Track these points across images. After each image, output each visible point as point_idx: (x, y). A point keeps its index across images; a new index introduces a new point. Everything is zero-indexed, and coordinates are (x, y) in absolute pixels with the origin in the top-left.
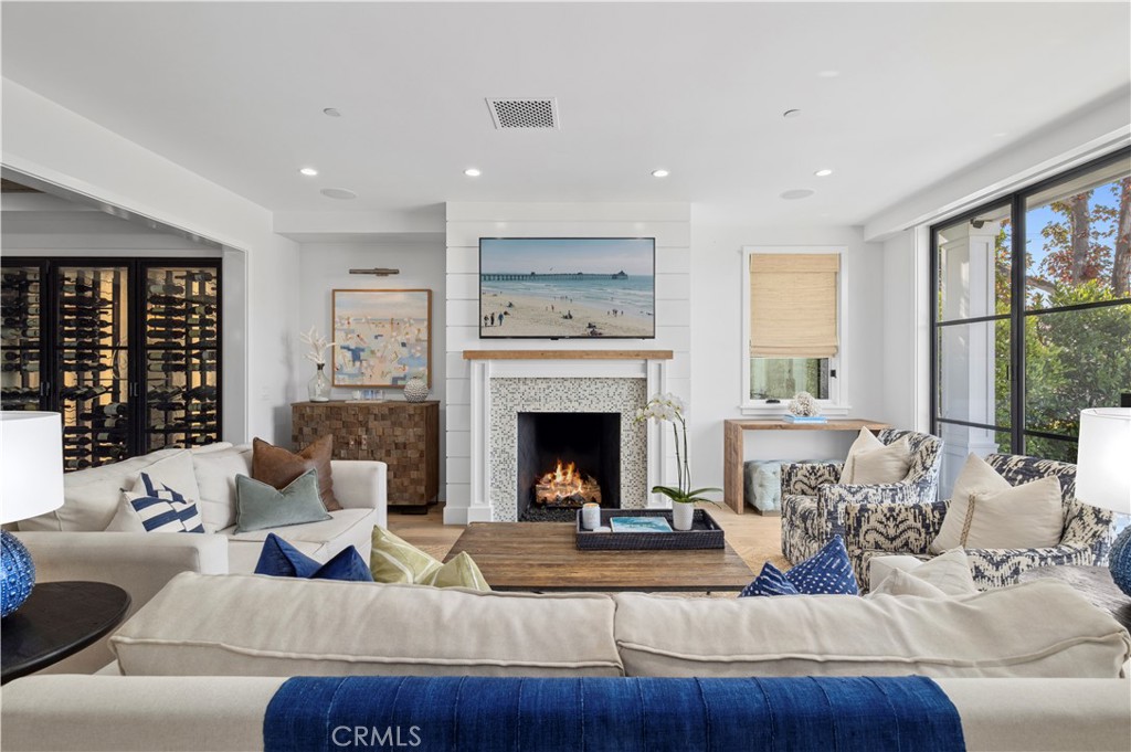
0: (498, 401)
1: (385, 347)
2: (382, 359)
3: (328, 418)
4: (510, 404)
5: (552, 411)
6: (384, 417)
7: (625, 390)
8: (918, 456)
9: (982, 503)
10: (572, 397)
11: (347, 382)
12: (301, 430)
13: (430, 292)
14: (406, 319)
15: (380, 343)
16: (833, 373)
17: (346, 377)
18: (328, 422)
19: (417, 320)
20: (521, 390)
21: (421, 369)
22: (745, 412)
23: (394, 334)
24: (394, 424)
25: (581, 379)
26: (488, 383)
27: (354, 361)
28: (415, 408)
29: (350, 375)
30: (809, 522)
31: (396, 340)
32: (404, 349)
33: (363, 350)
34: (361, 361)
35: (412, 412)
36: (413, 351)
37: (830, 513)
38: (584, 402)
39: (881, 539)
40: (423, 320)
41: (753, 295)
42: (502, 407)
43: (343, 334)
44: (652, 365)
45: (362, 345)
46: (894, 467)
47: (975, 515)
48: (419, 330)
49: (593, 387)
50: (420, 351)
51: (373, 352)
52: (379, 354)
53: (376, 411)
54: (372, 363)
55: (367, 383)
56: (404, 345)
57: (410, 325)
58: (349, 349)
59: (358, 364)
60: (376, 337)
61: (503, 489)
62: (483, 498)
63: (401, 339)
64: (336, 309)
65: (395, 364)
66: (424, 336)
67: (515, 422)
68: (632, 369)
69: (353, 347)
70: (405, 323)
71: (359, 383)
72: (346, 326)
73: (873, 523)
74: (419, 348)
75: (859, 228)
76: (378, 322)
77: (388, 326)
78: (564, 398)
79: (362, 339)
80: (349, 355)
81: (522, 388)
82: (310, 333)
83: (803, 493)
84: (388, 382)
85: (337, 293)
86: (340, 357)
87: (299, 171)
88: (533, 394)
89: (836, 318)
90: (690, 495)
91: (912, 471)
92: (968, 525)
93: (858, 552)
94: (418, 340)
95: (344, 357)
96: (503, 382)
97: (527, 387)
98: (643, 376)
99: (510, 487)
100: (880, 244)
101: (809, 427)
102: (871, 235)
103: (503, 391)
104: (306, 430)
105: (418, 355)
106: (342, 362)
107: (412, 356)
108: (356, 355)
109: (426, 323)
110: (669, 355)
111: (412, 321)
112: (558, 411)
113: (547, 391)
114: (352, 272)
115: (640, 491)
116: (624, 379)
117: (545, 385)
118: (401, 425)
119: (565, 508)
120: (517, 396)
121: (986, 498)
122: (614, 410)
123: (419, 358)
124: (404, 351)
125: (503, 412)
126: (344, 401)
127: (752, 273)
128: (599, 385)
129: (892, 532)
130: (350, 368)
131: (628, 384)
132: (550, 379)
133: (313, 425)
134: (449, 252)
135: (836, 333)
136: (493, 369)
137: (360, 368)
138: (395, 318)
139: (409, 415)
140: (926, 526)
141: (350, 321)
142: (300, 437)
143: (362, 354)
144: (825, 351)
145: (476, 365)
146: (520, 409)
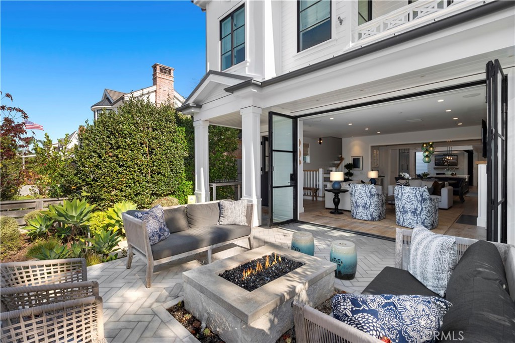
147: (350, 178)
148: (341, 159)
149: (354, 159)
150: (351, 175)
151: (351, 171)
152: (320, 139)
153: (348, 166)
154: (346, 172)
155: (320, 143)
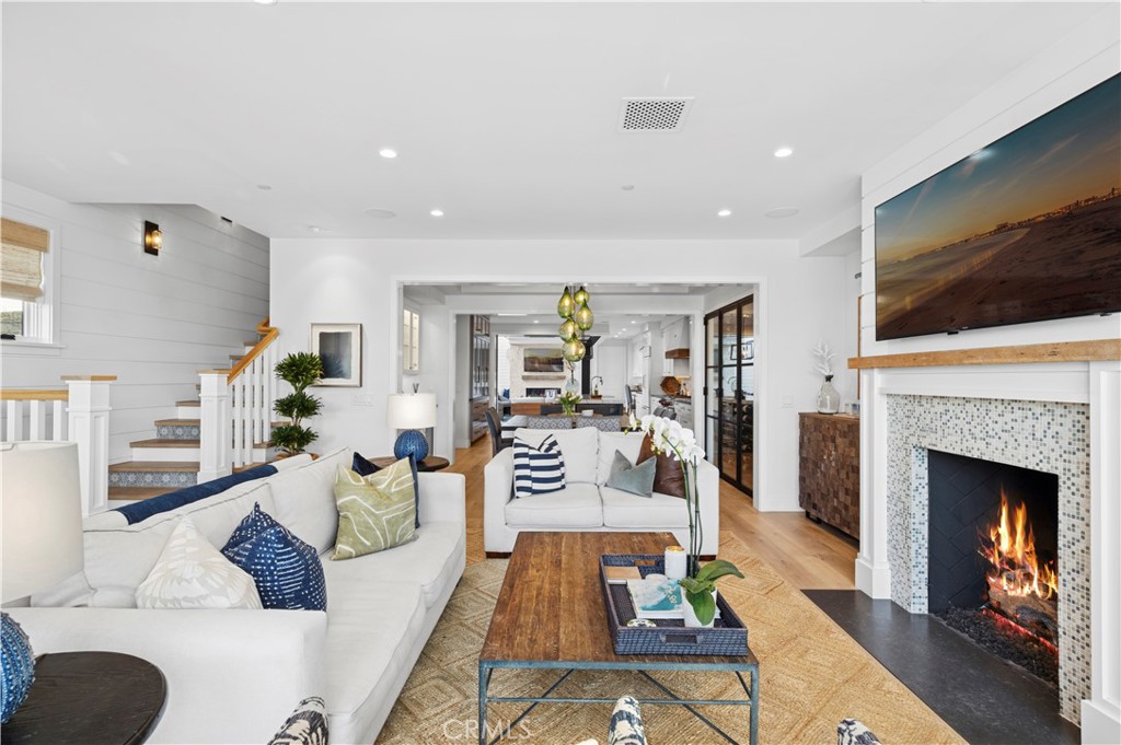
0: (894, 427)
4: (906, 433)
10: (976, 432)
12: (803, 437)
20: (917, 414)
25: (990, 401)
38: (994, 442)
42: (899, 436)
49: (1008, 416)
78: (966, 432)
81: (918, 410)
88: (929, 421)
96: (898, 400)
97: (922, 410)
98: (1082, 399)
103: (899, 413)
104: (805, 439)
113: (944, 418)
117: (941, 408)
125: (899, 443)
128: (1019, 414)
132: (948, 398)
133: (808, 435)
145: (864, 376)
146: (916, 443)
147: (305, 423)
148: (262, 333)
149: (323, 336)
150: (307, 407)
151: (308, 391)
152: (150, 228)
153: (295, 369)
154: (284, 396)
155: (151, 250)
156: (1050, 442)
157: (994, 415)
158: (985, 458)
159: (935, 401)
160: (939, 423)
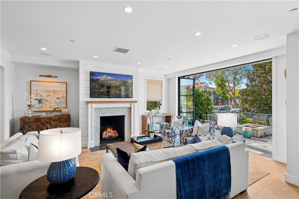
0: (95, 114)
1: (51, 99)
2: (50, 103)
3: (35, 122)
4: (98, 115)
5: (109, 116)
6: (56, 120)
7: (126, 110)
8: (185, 121)
9: (200, 127)
10: (114, 112)
11: (36, 110)
12: (24, 127)
13: (66, 83)
14: (59, 91)
15: (49, 98)
16: (161, 104)
17: (36, 108)
18: (35, 123)
19: (62, 91)
20: (101, 111)
21: (64, 105)
22: (146, 113)
23: (54, 95)
24: (60, 122)
25: (116, 108)
26: (93, 109)
27: (39, 103)
28: (67, 117)
29: (37, 108)
30: (169, 134)
31: (55, 97)
32: (58, 99)
33: (43, 100)
34: (42, 103)
35: (66, 118)
36: (61, 100)
37: (174, 132)
38: (117, 113)
39: (185, 135)
40: (65, 91)
41: (147, 88)
42: (96, 115)
43: (35, 95)
44: (133, 104)
45: (42, 98)
46: (181, 123)
47: (199, 129)
48: (63, 94)
49: (119, 109)
50: (63, 100)
51: (46, 101)
52: (49, 101)
53: (54, 119)
54: (46, 104)
55: (44, 110)
56: (58, 98)
57: (60, 92)
58: (37, 99)
59: (40, 104)
60: (48, 96)
61: (96, 136)
62: (92, 140)
63: (57, 96)
64: (32, 87)
65: (55, 104)
66: (65, 96)
67: (99, 119)
68: (128, 105)
69: (39, 99)
70: (58, 92)
71: (41, 110)
72: (36, 92)
73: (184, 133)
74: (63, 99)
75: (166, 76)
76: (48, 91)
77: (52, 93)
78: (112, 112)
79: (42, 97)
80: (37, 101)
81: (102, 110)
82: (25, 95)
83: (165, 129)
84: (52, 109)
85: (32, 82)
86: (34, 102)
87: (40, 48)
88: (104, 112)
89: (162, 93)
90: (153, 131)
91: (184, 123)
92: (198, 131)
93: (183, 138)
94: (63, 97)
95: (35, 102)
96: (96, 109)
97: (103, 110)
98: (130, 106)
99: (98, 136)
100: (169, 79)
101: (159, 116)
102: (168, 77)
103: (96, 111)
104: (26, 126)
105: (63, 101)
106: (34, 104)
107: (61, 102)
108: (40, 101)
109: (65, 92)
110: (136, 102)
111: (61, 91)
112: (110, 115)
113: (108, 111)
114: (40, 76)
115: (129, 133)
116: (126, 107)
117: (107, 109)
118: (62, 122)
119: (110, 139)
120: (100, 112)
121: (200, 126)
122: (124, 115)
123: (63, 102)
124: (58, 100)
125: (96, 117)
126: (40, 116)
127: (147, 83)
128: (120, 109)
129: (186, 134)
130: (37, 105)
131: (127, 108)
132: (109, 108)
133: (29, 124)
134: (80, 74)
135: (162, 96)
136: (94, 106)
137: (41, 106)
138: (54, 90)
139: (65, 119)
140: (190, 132)
141: (38, 91)
142: (23, 129)
143: (42, 101)
144: (159, 100)
145: (90, 105)
146: (101, 116)
156: (124, 112)
157: (117, 109)
158: (115, 115)
159: (106, 109)
160: (107, 112)
